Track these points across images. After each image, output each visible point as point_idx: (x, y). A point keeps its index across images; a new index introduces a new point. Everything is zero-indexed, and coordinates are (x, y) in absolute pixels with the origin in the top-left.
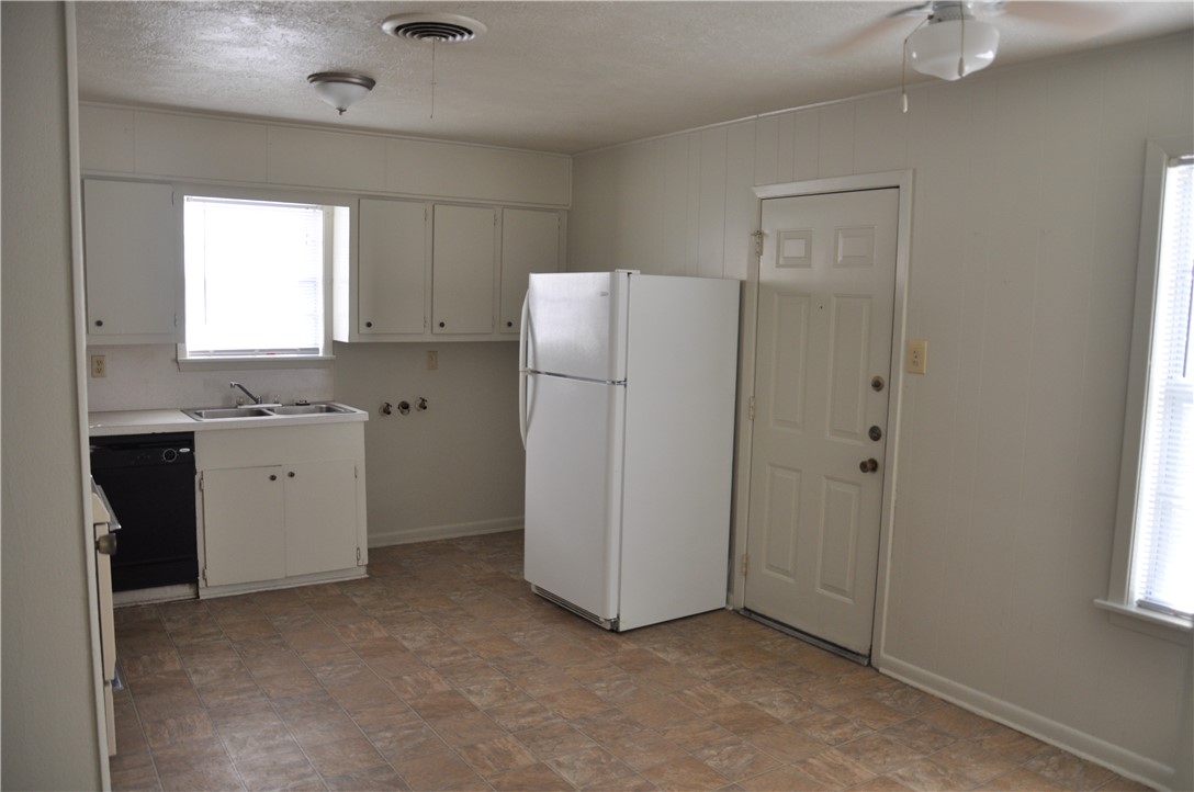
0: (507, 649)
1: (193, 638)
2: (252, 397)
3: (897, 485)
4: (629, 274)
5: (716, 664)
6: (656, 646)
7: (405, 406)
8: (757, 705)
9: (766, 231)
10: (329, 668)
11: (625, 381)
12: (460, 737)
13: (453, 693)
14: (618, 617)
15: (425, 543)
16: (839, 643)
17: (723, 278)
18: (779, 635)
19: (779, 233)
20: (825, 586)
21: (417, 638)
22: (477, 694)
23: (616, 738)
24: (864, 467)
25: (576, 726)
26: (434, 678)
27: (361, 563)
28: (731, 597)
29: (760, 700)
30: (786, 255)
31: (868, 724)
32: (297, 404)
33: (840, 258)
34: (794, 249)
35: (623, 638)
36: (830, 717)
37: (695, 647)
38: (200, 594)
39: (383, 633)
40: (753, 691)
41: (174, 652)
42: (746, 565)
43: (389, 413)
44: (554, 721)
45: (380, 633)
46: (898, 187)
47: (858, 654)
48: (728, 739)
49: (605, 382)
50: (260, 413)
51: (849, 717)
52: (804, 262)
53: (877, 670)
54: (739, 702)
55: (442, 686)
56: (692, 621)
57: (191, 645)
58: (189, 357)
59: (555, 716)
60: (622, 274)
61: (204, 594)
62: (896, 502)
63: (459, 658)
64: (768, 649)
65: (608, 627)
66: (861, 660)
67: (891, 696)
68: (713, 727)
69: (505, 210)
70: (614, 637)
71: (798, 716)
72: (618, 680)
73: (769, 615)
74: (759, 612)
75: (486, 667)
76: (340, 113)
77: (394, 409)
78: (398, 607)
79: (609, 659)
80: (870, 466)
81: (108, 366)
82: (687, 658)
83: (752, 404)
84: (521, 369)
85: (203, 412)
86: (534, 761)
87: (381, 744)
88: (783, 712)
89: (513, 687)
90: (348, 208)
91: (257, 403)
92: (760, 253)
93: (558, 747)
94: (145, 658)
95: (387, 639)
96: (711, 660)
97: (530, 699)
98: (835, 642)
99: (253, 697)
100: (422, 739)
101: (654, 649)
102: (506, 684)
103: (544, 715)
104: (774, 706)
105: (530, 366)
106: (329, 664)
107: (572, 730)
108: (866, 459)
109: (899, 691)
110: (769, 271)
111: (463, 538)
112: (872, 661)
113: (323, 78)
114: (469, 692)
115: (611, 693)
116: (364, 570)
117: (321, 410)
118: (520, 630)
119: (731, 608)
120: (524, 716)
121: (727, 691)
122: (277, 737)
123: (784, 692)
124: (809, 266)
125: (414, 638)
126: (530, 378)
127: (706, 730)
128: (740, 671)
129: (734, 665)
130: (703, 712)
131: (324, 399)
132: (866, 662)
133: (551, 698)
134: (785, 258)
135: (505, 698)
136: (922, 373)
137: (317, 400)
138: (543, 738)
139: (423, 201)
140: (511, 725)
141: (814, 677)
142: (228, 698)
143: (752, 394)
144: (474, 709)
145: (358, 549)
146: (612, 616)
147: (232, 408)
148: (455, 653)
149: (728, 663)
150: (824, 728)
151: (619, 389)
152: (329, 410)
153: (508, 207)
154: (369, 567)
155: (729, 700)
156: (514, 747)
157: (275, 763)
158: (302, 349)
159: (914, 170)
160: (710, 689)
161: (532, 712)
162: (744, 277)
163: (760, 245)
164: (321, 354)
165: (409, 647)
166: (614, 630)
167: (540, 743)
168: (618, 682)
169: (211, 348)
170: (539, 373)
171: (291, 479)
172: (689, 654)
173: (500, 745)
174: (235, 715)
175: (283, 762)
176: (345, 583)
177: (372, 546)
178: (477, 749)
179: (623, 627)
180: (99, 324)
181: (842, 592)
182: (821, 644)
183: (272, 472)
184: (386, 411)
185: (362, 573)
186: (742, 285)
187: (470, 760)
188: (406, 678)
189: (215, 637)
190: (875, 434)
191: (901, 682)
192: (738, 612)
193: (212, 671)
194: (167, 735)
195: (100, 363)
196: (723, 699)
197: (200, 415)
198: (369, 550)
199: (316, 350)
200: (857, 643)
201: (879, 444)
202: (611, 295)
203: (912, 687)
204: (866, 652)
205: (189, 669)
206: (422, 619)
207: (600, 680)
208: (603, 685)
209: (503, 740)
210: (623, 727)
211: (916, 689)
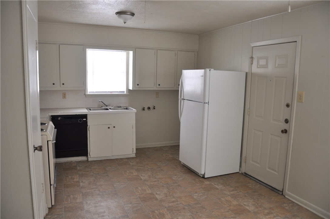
0: (171, 181)
1: (83, 172)
2: (105, 105)
3: (293, 138)
4: (210, 70)
5: (233, 190)
6: (215, 183)
7: (149, 108)
8: (243, 205)
9: (254, 57)
10: (118, 183)
11: (208, 102)
12: (150, 208)
13: (152, 194)
14: (205, 173)
15: (154, 147)
16: (273, 186)
17: (241, 71)
18: (254, 182)
19: (258, 57)
20: (269, 168)
21: (146, 176)
22: (159, 195)
23: (197, 212)
24: (282, 132)
25: (186, 207)
26: (147, 189)
27: (133, 153)
28: (241, 169)
29: (245, 203)
30: (260, 64)
31: (279, 215)
32: (118, 107)
33: (277, 65)
34: (263, 62)
35: (206, 180)
36: (267, 211)
37: (227, 184)
38: (89, 159)
39: (136, 174)
40: (243, 200)
41: (78, 176)
42: (246, 159)
43: (144, 110)
44: (179, 205)
45: (135, 174)
46: (296, 42)
47: (279, 190)
48: (232, 216)
49: (202, 103)
50: (107, 109)
51: (273, 212)
52: (266, 66)
53: (285, 196)
54: (238, 204)
55: (149, 191)
56: (228, 176)
57: (83, 174)
58: (88, 93)
59: (180, 204)
60: (208, 70)
61: (90, 160)
62: (293, 143)
63: (156, 183)
64: (250, 186)
65: (202, 176)
66: (279, 192)
67: (288, 206)
68: (228, 212)
69: (178, 52)
70: (203, 180)
71: (256, 210)
72: (201, 193)
73: (252, 176)
74: (249, 174)
75: (163, 186)
76: (125, 24)
77: (146, 109)
78: (142, 166)
79: (200, 186)
80: (285, 131)
81: (67, 96)
82: (224, 188)
83: (249, 110)
84: (179, 98)
85: (92, 109)
86: (171, 218)
87: (127, 208)
88: (251, 208)
89: (170, 193)
90: (132, 52)
91: (107, 106)
92: (252, 64)
93: (179, 214)
94: (70, 177)
95: (137, 176)
96: (232, 189)
97: (174, 197)
98: (272, 186)
99: (95, 190)
100: (139, 208)
101: (215, 184)
102: (168, 192)
103: (177, 203)
104: (249, 206)
105: (182, 97)
106: (119, 182)
107: (184, 209)
108: (283, 129)
109: (291, 204)
110: (255, 69)
111: (165, 146)
112: (283, 193)
113: (119, 13)
114: (156, 194)
115: (199, 197)
116: (134, 155)
117: (124, 109)
118: (176, 175)
119: (241, 172)
120: (171, 203)
121: (235, 200)
122: (99, 203)
123: (253, 201)
124: (267, 67)
125: (144, 176)
126: (182, 101)
127: (226, 212)
128: (240, 193)
129: (238, 191)
130: (226, 206)
131: (126, 106)
132: (281, 193)
133: (180, 198)
134: (260, 65)
135: (166, 196)
136: (302, 102)
137: (124, 106)
138: (175, 210)
139: (154, 49)
140: (167, 205)
141: (263, 197)
142: (88, 190)
143: (249, 107)
144: (157, 199)
145: (133, 149)
146: (203, 173)
147: (100, 108)
148: (155, 181)
149: (237, 190)
150: (264, 215)
151: (207, 105)
152: (127, 109)
153: (179, 51)
154: (136, 154)
155: (235, 203)
156: (166, 212)
157: (96, 211)
158: (120, 92)
159: (302, 36)
160: (229, 198)
161: (174, 202)
162: (247, 71)
163: (252, 61)
164: (125, 93)
165: (143, 179)
166: (203, 177)
167: (174, 212)
168: (201, 194)
169: (95, 91)
170: (185, 99)
171: (114, 128)
172: (225, 186)
173: (162, 212)
174: (89, 195)
175: (99, 211)
176: (129, 158)
177: (137, 148)
178: (155, 212)
179: (206, 177)
180: (63, 84)
181: (275, 171)
182: (267, 186)
183: (109, 126)
184: (144, 109)
185: (134, 156)
186: (247, 73)
187: (152, 216)
188: (139, 188)
189: (90, 172)
190: (287, 121)
191: (292, 201)
192: (242, 174)
193: (86, 182)
194: (69, 200)
195: (65, 95)
196: (233, 202)
197: (90, 110)
198: (136, 149)
199: (124, 92)
200: (279, 187)
201: (288, 124)
202: (205, 76)
203: (296, 203)
204: (281, 190)
205: (81, 181)
206: (148, 170)
207: (196, 193)
208: (197, 195)
209: (163, 210)
210: (200, 209)
211: (297, 204)
